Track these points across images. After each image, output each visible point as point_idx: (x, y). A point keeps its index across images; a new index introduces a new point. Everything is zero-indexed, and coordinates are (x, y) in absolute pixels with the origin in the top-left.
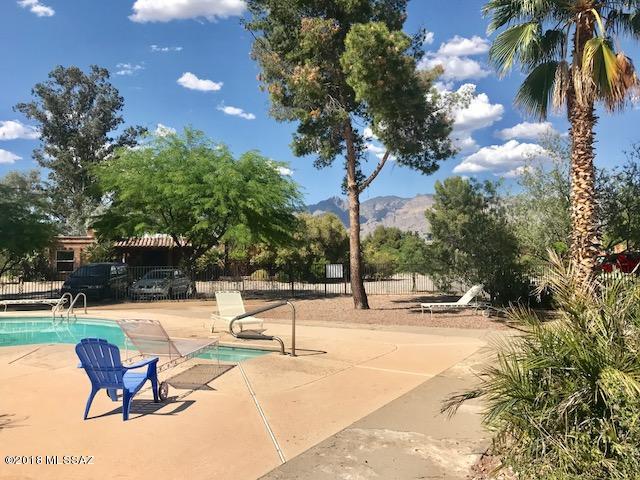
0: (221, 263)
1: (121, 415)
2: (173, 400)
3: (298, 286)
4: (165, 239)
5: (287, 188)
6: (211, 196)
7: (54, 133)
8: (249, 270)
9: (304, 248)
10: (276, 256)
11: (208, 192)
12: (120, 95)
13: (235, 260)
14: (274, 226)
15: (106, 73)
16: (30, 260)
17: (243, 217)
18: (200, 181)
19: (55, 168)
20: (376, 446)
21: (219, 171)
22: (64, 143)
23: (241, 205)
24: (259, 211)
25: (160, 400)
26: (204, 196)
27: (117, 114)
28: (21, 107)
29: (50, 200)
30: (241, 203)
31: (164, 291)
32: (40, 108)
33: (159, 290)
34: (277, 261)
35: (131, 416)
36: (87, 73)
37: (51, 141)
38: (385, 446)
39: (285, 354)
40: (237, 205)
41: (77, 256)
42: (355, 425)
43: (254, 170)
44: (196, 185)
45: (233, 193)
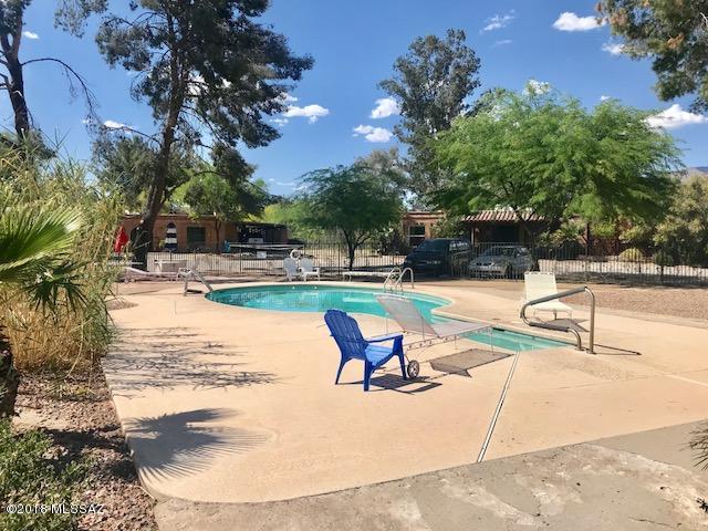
0: (582, 240)
1: (362, 386)
2: (421, 380)
3: (669, 271)
4: (504, 213)
5: (658, 144)
6: (553, 160)
7: (412, 107)
8: (618, 248)
9: (696, 222)
10: (654, 231)
11: (549, 157)
12: (476, 57)
13: (599, 237)
14: (635, 194)
15: (463, 36)
16: (387, 235)
17: (591, 184)
18: (539, 144)
19: (413, 143)
20: (609, 470)
21: (563, 128)
22: (421, 116)
23: (589, 171)
24: (611, 176)
25: (408, 377)
26: (545, 162)
27: (473, 78)
28: (383, 84)
29: (407, 175)
30: (589, 168)
31: (502, 270)
32: (399, 83)
33: (496, 268)
34: (656, 239)
35: (371, 387)
36: (443, 38)
37: (410, 115)
38: (621, 473)
39: (581, 349)
40: (585, 169)
41: (427, 231)
42: (598, 442)
43: (613, 124)
44: (535, 149)
45: (578, 156)
